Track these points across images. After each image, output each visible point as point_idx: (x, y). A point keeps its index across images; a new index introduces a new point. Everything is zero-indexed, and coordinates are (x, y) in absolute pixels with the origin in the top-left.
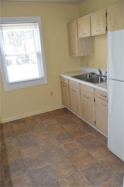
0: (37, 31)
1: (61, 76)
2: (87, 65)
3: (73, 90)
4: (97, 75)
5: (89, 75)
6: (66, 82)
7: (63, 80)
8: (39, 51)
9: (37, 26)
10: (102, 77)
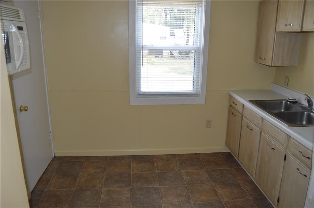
0: (202, 12)
1: (232, 97)
2: (287, 84)
3: (248, 127)
4: (301, 107)
5: (286, 104)
6: (239, 108)
7: (234, 103)
8: (200, 46)
9: (202, 3)
10: (312, 114)
